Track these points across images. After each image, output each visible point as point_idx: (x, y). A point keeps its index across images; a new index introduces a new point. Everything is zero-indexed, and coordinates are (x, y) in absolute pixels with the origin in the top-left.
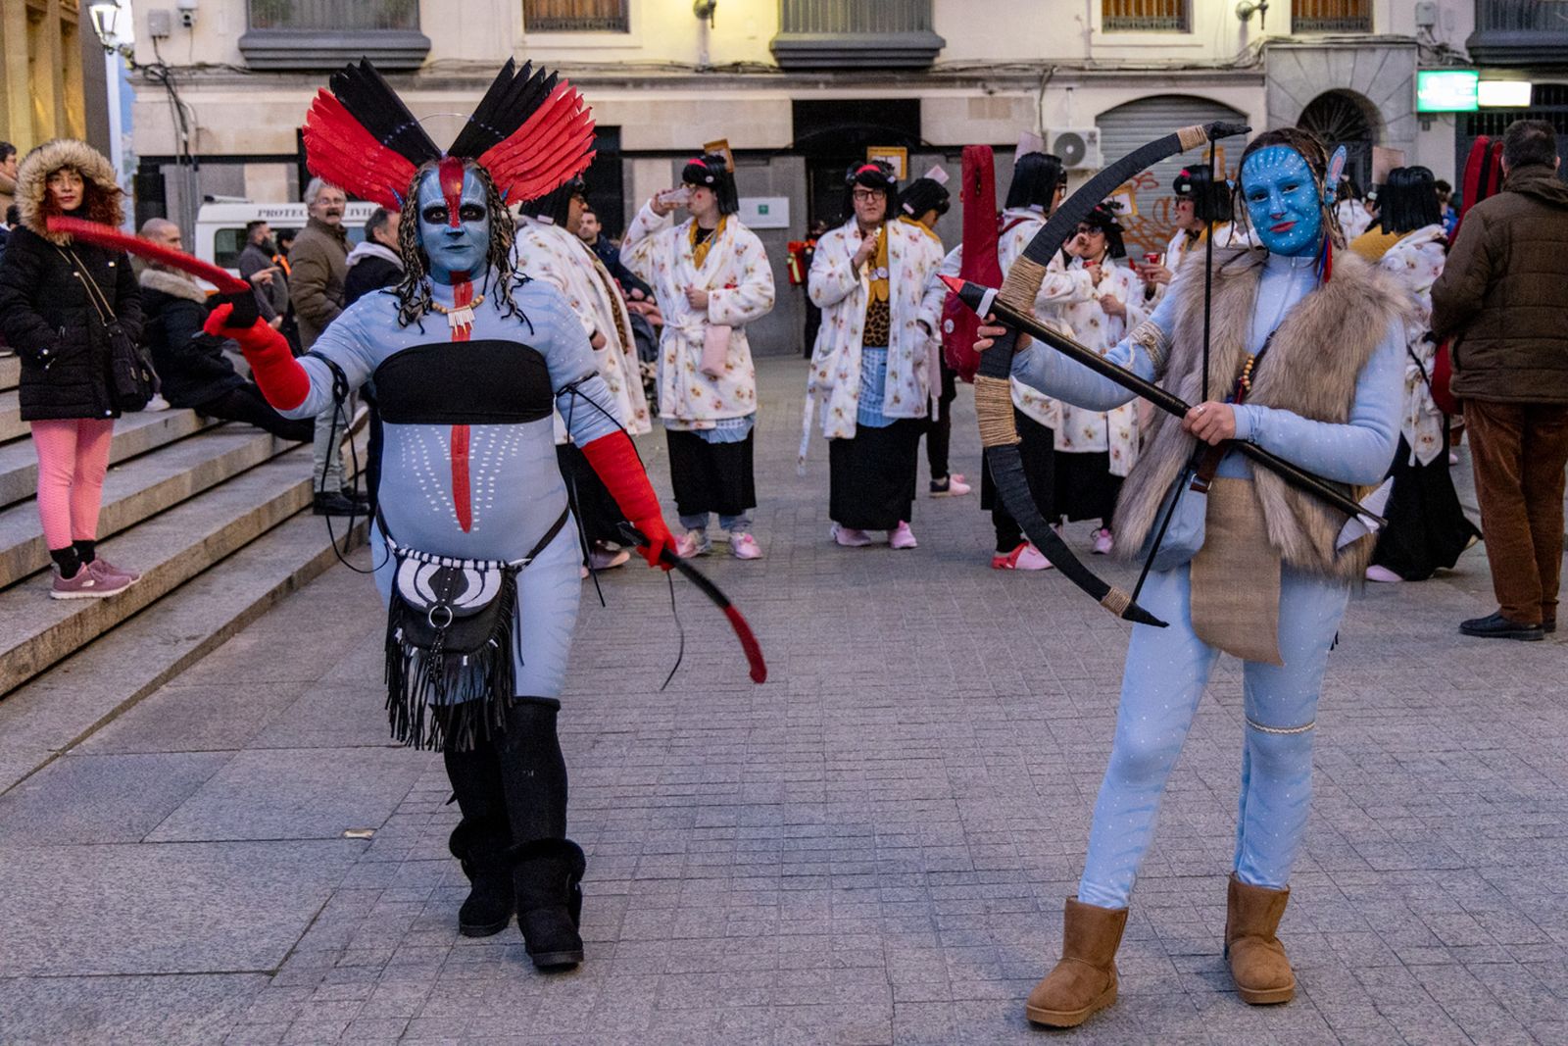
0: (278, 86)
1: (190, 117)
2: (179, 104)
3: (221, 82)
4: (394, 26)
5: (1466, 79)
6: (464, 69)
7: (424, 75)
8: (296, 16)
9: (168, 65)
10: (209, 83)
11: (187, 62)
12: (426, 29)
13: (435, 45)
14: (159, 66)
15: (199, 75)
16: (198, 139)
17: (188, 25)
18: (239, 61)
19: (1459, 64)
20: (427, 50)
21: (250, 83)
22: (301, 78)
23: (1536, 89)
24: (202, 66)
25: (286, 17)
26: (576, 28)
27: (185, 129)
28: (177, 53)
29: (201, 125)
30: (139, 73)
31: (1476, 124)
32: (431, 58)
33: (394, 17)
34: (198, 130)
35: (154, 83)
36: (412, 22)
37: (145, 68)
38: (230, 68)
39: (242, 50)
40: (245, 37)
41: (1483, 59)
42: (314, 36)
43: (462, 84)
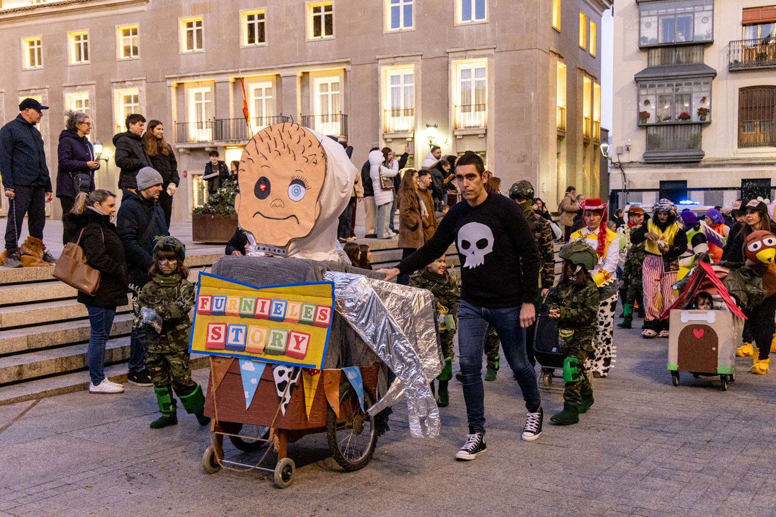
0: (655, 168)
1: (627, 177)
2: (624, 174)
3: (638, 167)
4: (693, 148)
6: (718, 161)
7: (702, 163)
8: (661, 146)
9: (621, 162)
10: (634, 167)
11: (627, 161)
12: (703, 149)
13: (706, 154)
14: (619, 162)
15: (631, 165)
16: (629, 184)
17: (628, 150)
18: (643, 161)
20: (704, 155)
21: (646, 167)
22: (662, 165)
24: (632, 162)
25: (658, 147)
26: (748, 147)
27: (625, 181)
28: (624, 159)
29: (630, 180)
30: (613, 165)
32: (705, 158)
33: (693, 145)
34: (629, 181)
35: (617, 168)
36: (699, 147)
37: (615, 163)
38: (640, 163)
39: (644, 157)
40: (645, 153)
42: (667, 152)
43: (715, 166)
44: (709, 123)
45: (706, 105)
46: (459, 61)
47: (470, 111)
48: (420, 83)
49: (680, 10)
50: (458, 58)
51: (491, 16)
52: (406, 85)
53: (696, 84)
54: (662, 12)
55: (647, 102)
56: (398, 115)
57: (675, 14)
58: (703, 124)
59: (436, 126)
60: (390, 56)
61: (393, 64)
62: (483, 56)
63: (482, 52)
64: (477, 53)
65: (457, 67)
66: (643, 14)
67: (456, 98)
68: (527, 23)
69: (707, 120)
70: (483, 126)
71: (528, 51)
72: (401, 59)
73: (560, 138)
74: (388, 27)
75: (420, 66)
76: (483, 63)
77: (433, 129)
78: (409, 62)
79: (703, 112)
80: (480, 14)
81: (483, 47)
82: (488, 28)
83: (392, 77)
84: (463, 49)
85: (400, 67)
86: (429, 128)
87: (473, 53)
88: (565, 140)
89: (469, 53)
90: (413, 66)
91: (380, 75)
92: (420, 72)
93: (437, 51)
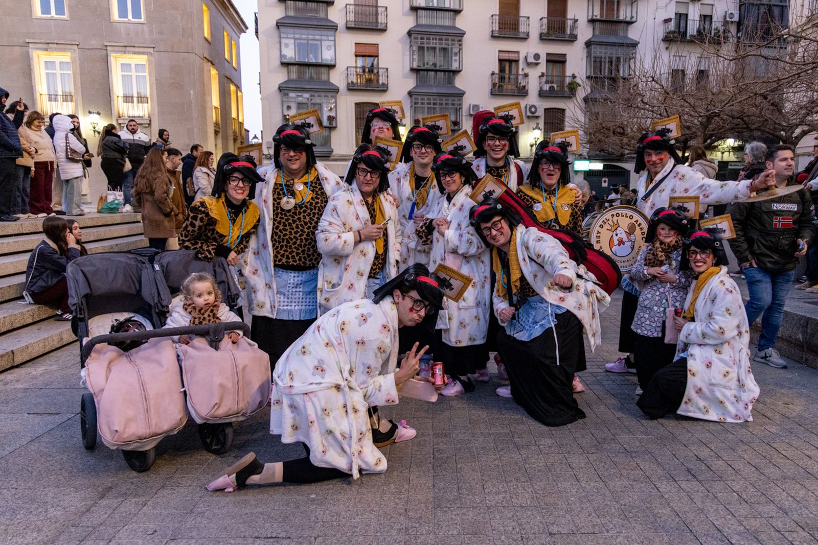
4: (325, 146)
5: (587, 162)
7: (332, 158)
12: (333, 147)
13: (334, 150)
19: (585, 159)
23: (604, 165)
31: (589, 174)
32: (334, 153)
33: (325, 143)
35: (268, 159)
36: (329, 145)
37: (266, 155)
41: (590, 158)
43: (341, 160)
44: (336, 127)
45: (333, 114)
46: (118, 55)
47: (133, 102)
48: (78, 72)
49: (310, 37)
50: (117, 52)
51: (148, 17)
52: (62, 72)
53: (325, 96)
54: (297, 36)
55: (289, 108)
56: (56, 100)
57: (308, 40)
58: (331, 128)
59: (99, 114)
60: (43, 41)
61: (46, 50)
62: (143, 53)
63: (141, 50)
64: (136, 50)
65: (117, 61)
66: (282, 35)
67: (118, 89)
68: (183, 30)
69: (334, 125)
70: (147, 116)
71: (186, 54)
72: (55, 45)
73: (216, 133)
74: (38, 11)
75: (77, 55)
76: (142, 59)
77: (96, 116)
78: (65, 50)
79: (331, 119)
80: (137, 14)
81: (141, 45)
82: (145, 28)
83: (46, 62)
84: (122, 44)
85: (55, 53)
86: (92, 115)
87: (132, 49)
88: (220, 135)
89: (128, 49)
90: (69, 54)
91: (32, 58)
92: (78, 62)
93: (94, 43)
